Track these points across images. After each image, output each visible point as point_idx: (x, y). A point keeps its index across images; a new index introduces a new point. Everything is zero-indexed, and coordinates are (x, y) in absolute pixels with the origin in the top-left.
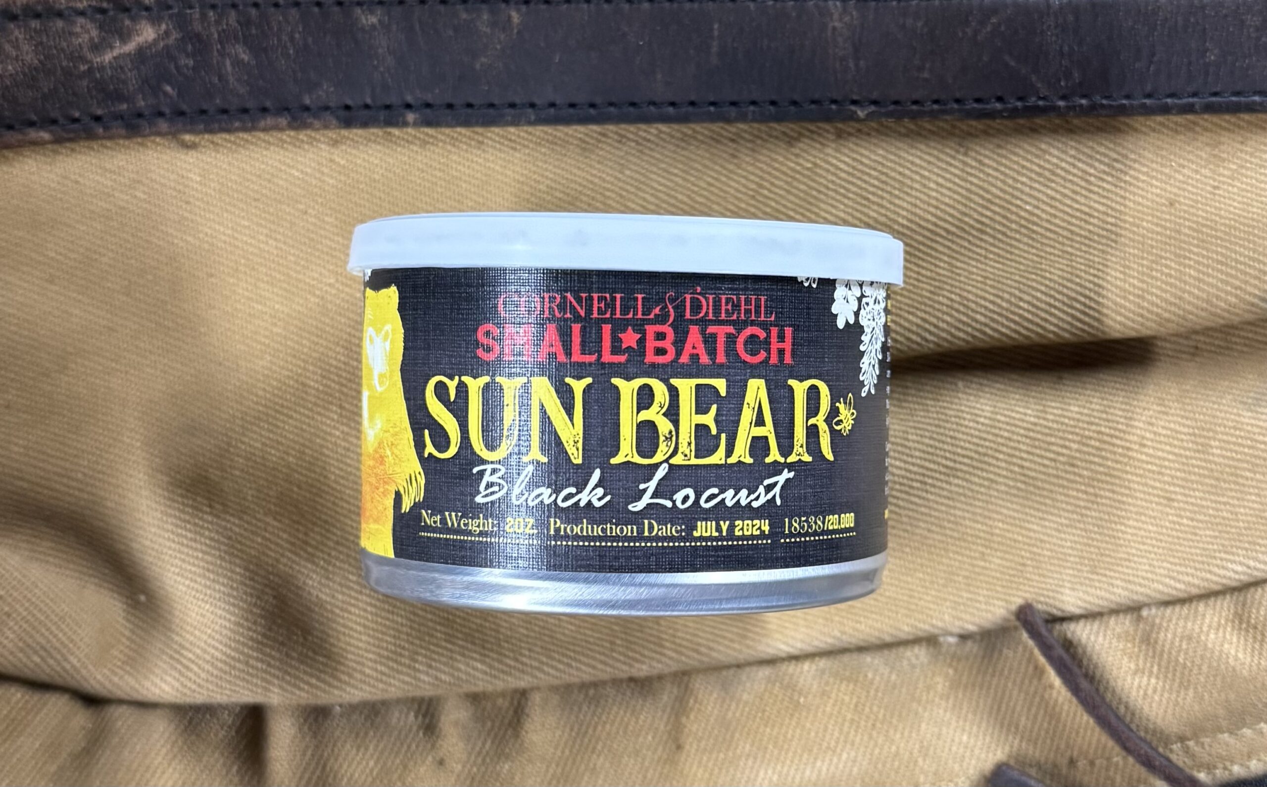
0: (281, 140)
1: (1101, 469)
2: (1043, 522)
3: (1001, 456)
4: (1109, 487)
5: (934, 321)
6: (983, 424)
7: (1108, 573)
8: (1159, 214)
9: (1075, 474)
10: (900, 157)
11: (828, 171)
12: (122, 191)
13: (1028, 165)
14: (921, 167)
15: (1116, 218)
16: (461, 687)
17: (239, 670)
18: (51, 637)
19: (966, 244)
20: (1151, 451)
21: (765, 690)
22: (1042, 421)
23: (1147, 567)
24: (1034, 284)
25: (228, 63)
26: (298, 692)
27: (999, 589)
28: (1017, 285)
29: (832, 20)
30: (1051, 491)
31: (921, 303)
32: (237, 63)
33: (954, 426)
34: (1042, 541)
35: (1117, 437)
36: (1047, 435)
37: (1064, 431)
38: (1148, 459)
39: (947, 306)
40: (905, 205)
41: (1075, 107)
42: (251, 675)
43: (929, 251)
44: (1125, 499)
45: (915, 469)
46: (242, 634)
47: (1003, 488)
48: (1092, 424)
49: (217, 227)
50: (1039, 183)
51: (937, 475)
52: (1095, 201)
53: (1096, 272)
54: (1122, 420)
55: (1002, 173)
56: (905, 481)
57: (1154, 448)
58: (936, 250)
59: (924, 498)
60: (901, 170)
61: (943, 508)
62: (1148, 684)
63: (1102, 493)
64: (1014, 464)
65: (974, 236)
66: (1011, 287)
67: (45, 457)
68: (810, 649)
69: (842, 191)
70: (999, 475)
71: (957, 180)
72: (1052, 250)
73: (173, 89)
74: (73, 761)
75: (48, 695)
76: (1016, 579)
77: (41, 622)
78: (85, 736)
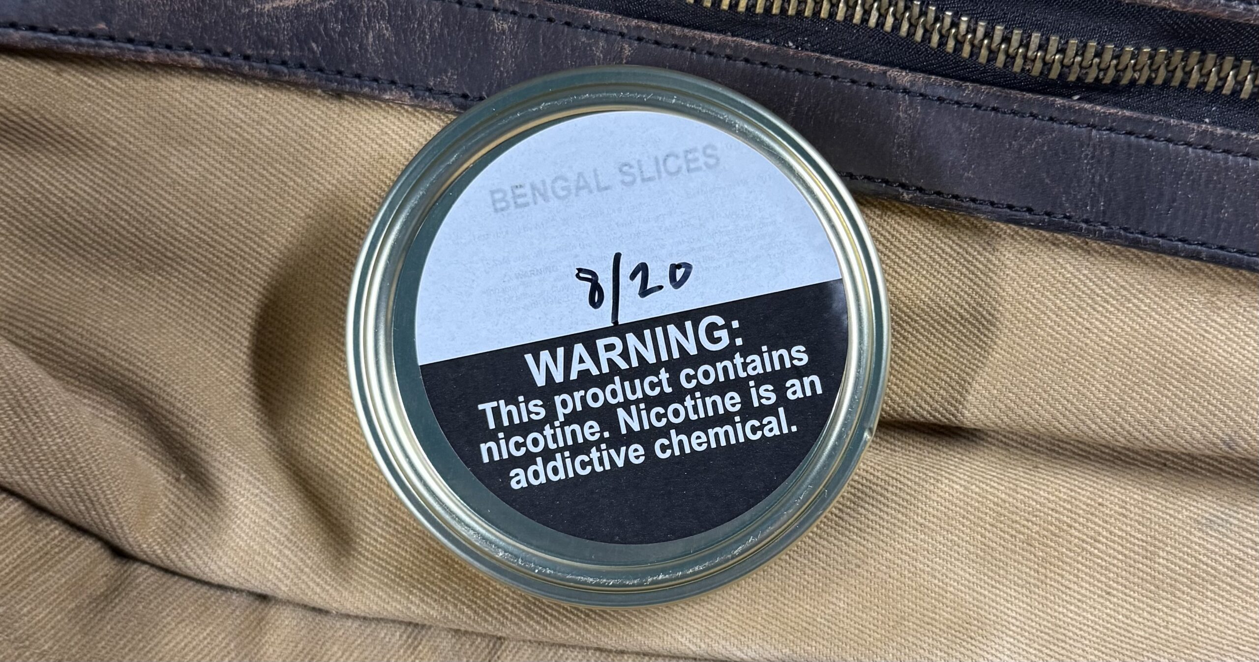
0: (399, 113)
12: (249, 125)
18: (99, 492)
25: (371, 35)
29: (898, 109)
41: (1095, 231)
73: (318, 47)
74: (90, 603)
75: (82, 539)
76: (960, 635)
77: (95, 476)
78: (105, 582)
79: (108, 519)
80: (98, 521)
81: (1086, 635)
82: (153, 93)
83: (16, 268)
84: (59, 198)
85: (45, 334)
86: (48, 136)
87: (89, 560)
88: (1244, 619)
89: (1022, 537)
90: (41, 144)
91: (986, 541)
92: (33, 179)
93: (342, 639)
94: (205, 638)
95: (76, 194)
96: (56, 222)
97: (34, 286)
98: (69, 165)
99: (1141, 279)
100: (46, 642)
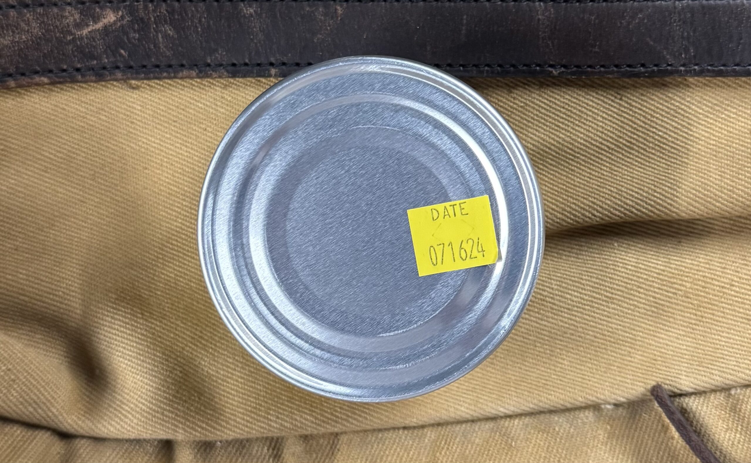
0: (192, 84)
1: (706, 300)
2: (668, 333)
3: (642, 291)
4: (711, 312)
5: (601, 204)
6: (630, 270)
7: (710, 366)
8: (743, 139)
9: (689, 303)
10: (579, 100)
11: (534, 108)
12: (91, 115)
13: (661, 107)
14: (593, 107)
15: (715, 141)
16: (296, 431)
17: (158, 418)
18: (40, 395)
19: (621, 156)
20: (737, 289)
21: (490, 437)
22: (668, 269)
23: (735, 363)
24: (664, 182)
25: (160, 36)
26: (194, 433)
27: (640, 375)
28: (653, 183)
29: (537, 14)
30: (674, 314)
31: (592, 193)
32: (166, 36)
33: (612, 271)
34: (667, 345)
35: (715, 280)
36: (671, 277)
37: (682, 276)
38: (736, 294)
39: (608, 195)
40: (582, 130)
41: (691, 71)
42: (166, 422)
43: (597, 160)
44: (721, 319)
45: (587, 298)
46: (160, 395)
47: (643, 311)
48: (700, 271)
49: (150, 138)
50: (668, 118)
51: (601, 302)
52: (702, 130)
53: (703, 175)
54: (719, 269)
55: (644, 111)
56: (580, 305)
57: (739, 287)
58: (602, 159)
59: (592, 316)
60: (580, 108)
61: (605, 323)
62: (734, 438)
63: (706, 315)
64: (650, 296)
65: (625, 150)
66: (649, 184)
67: (39, 282)
68: (519, 411)
69: (543, 121)
70: (641, 303)
71: (615, 115)
72: (675, 161)
73: (125, 52)
76: (651, 369)
77: (34, 385)
78: (59, 459)
79: (51, 412)
80: (44, 415)
81: (737, 351)
87: (44, 445)
89: (680, 292)
91: (657, 301)
99: (727, 97)
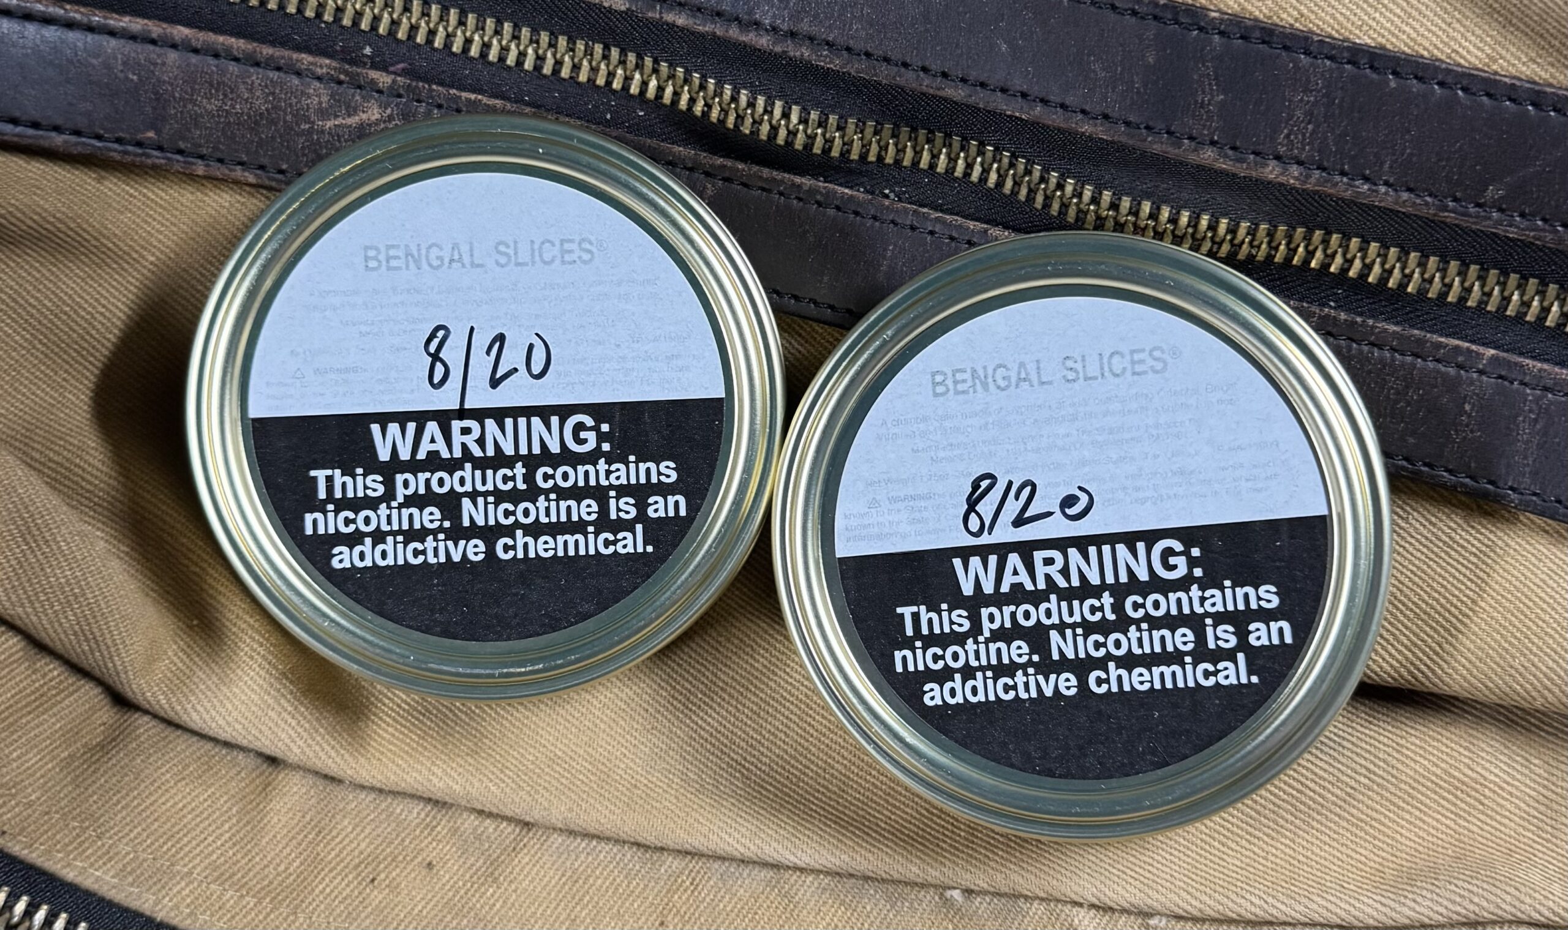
18: (106, 632)
21: (762, 894)
74: (85, 753)
75: (82, 682)
77: (103, 614)
78: (103, 732)
79: (112, 662)
80: (101, 663)
82: (199, 207)
83: (35, 384)
84: (89, 313)
85: (64, 457)
86: (83, 246)
87: (87, 706)
88: (1353, 854)
90: (73, 254)
92: (62, 291)
93: (354, 813)
94: (205, 800)
95: (107, 309)
96: (83, 338)
97: (53, 406)
98: (102, 278)
100: (34, 791)
